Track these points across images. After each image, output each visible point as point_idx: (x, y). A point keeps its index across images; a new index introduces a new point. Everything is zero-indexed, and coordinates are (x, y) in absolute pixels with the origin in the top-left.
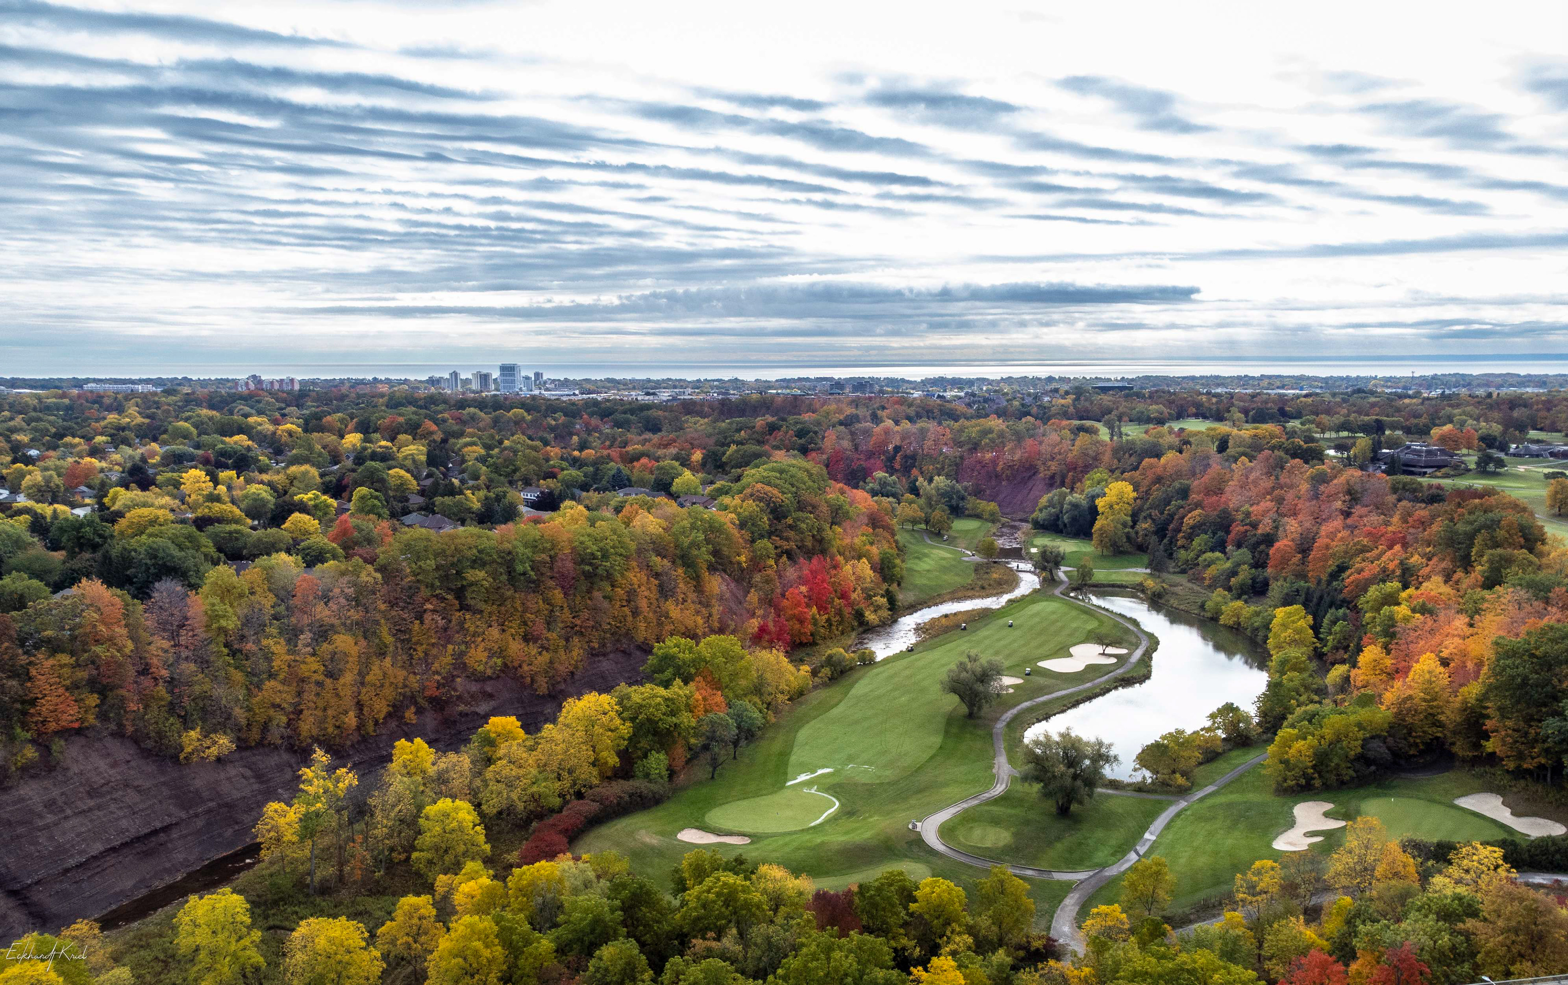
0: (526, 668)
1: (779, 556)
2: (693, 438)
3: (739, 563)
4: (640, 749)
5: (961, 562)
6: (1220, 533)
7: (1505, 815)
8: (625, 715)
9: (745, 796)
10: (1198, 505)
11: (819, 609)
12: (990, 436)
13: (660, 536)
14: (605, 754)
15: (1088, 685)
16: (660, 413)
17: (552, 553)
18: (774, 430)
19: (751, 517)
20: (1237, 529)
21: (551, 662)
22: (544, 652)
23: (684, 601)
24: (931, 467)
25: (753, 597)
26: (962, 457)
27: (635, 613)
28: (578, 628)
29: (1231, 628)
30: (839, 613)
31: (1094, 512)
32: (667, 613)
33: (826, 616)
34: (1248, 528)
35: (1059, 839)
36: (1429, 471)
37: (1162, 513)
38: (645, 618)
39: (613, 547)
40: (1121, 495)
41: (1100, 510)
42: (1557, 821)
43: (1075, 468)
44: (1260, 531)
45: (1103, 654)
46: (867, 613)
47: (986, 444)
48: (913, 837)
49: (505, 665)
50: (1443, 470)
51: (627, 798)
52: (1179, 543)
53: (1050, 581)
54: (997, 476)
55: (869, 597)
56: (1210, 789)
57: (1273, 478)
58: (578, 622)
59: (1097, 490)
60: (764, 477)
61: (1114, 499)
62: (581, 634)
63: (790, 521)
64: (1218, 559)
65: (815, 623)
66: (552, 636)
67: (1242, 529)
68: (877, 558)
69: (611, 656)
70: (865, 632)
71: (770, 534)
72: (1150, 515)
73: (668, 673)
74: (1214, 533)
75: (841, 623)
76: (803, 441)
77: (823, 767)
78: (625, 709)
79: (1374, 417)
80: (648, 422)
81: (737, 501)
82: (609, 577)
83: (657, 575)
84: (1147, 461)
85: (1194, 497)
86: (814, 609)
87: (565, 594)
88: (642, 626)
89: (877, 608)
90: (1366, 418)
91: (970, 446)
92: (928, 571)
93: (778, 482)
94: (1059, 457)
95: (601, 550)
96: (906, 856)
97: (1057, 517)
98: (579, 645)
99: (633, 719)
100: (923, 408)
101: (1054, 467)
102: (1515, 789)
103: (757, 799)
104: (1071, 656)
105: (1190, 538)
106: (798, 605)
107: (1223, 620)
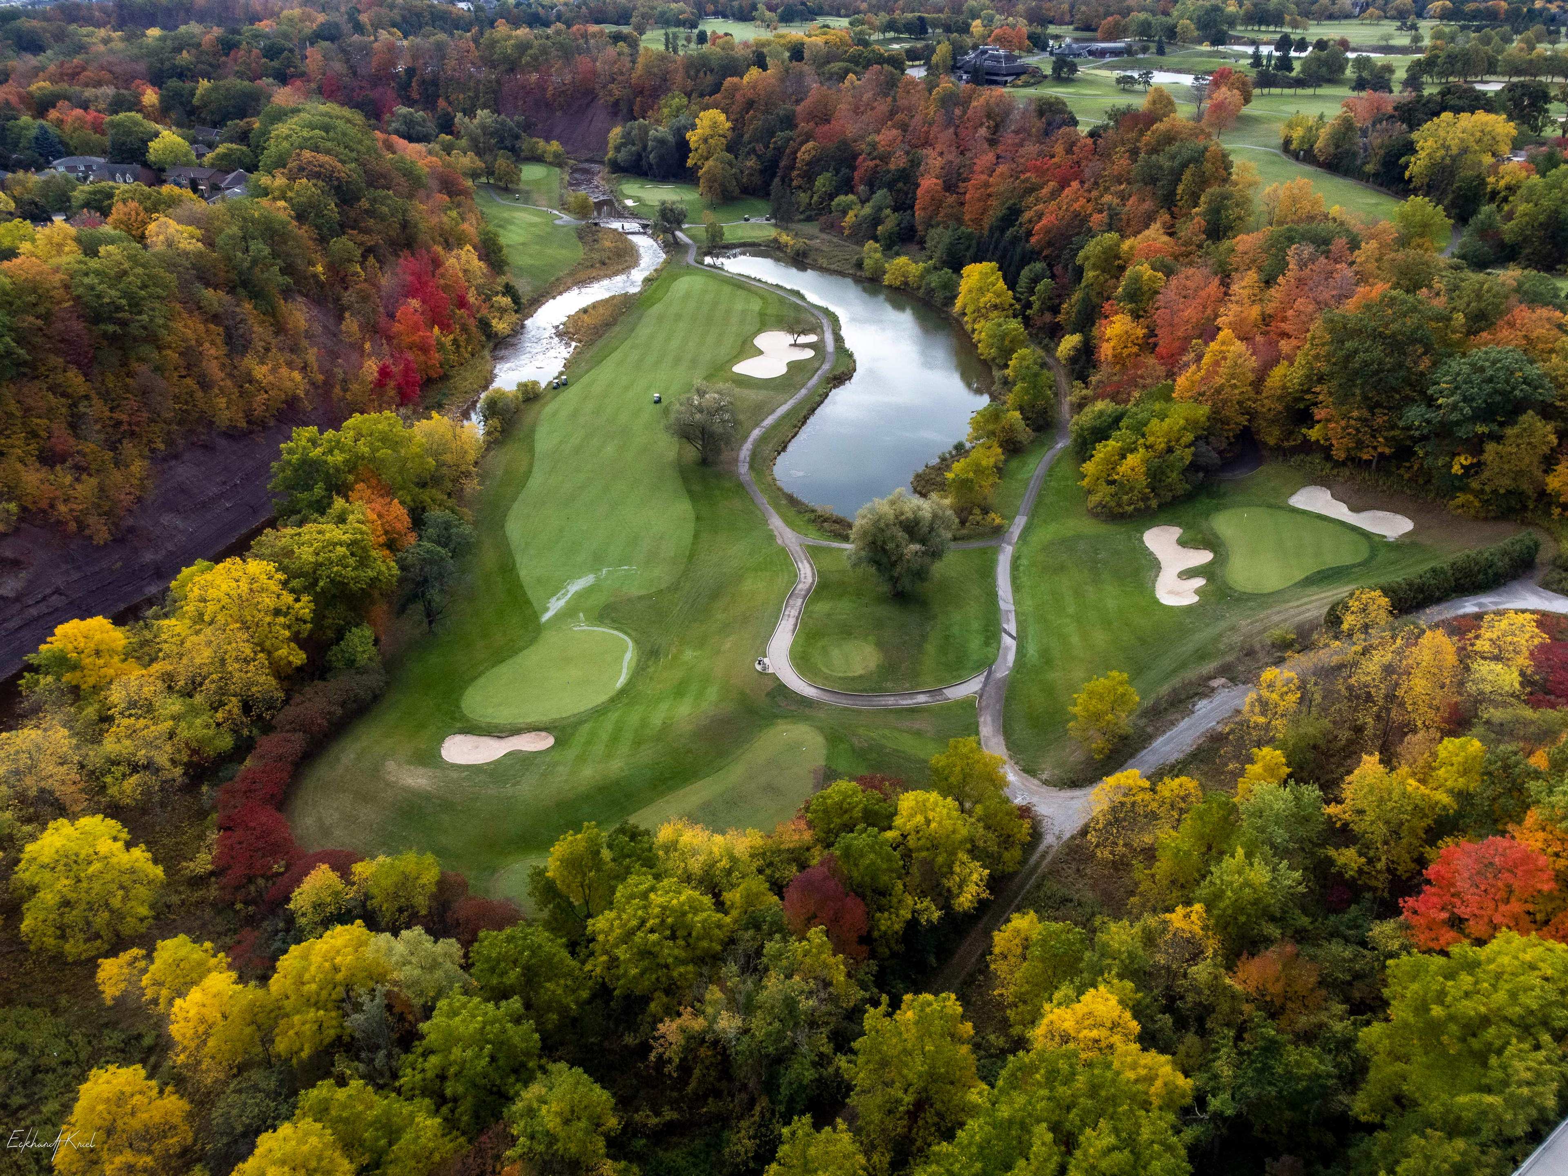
0: (63, 508)
1: (364, 257)
2: (110, 63)
3: (315, 276)
4: (329, 627)
5: (555, 227)
6: (844, 170)
7: (1340, 511)
8: (295, 583)
9: (500, 656)
10: (808, 137)
11: (442, 329)
12: (530, 52)
13: (200, 255)
14: (283, 652)
15: (803, 391)
16: (34, 23)
17: (41, 310)
18: (230, 49)
19: (311, 205)
20: (865, 164)
21: (102, 490)
22: (84, 477)
23: (267, 350)
24: (461, 96)
25: (351, 325)
26: (498, 81)
27: (205, 384)
28: (126, 427)
29: (897, 289)
30: (464, 329)
31: (683, 147)
32: (249, 374)
33: (451, 337)
34: (877, 162)
35: (924, 637)
36: (1009, 79)
37: (767, 147)
38: (221, 389)
39: (144, 287)
40: (715, 125)
41: (692, 145)
42: (1396, 511)
43: (641, 92)
44: (892, 167)
45: (795, 345)
46: (494, 322)
47: (527, 63)
48: (770, 685)
49: (24, 509)
50: (1023, 78)
51: (339, 711)
52: (795, 183)
53: (672, 247)
54: (547, 105)
55: (488, 298)
56: (1021, 521)
57: (889, 99)
58: (124, 417)
59: (683, 119)
60: (306, 140)
61: (708, 131)
62: (133, 434)
63: (364, 204)
64: (852, 202)
65: (441, 347)
66: (89, 447)
67: (871, 164)
68: (476, 240)
69: (187, 456)
70: (495, 348)
71: (342, 228)
72: (754, 151)
73: (319, 490)
74: (837, 171)
75: (468, 341)
76: (275, 64)
77: (572, 578)
78: (293, 575)
79: (917, 14)
80: (20, 37)
81: (280, 181)
82: (152, 339)
83: (215, 318)
84: (730, 81)
85: (803, 126)
86: (436, 330)
87: (85, 375)
88: (222, 402)
89: (503, 311)
90: (910, 16)
91: (507, 66)
92: (523, 244)
93: (329, 144)
94: (620, 78)
95: (125, 294)
96: (776, 716)
97: (639, 157)
98: (135, 452)
99: (309, 588)
100: (409, 11)
101: (617, 91)
102: (1341, 479)
103: (518, 659)
104: (761, 353)
105: (809, 176)
106: (416, 328)
107: (887, 279)
